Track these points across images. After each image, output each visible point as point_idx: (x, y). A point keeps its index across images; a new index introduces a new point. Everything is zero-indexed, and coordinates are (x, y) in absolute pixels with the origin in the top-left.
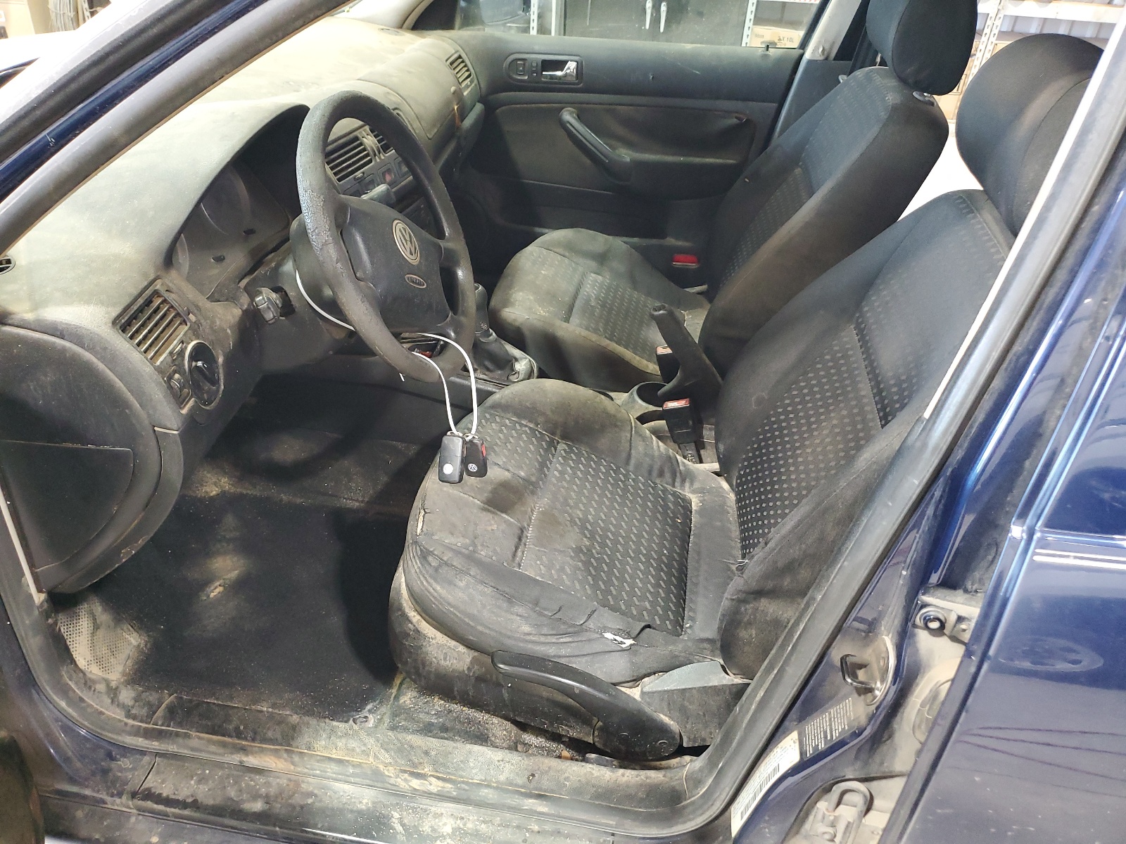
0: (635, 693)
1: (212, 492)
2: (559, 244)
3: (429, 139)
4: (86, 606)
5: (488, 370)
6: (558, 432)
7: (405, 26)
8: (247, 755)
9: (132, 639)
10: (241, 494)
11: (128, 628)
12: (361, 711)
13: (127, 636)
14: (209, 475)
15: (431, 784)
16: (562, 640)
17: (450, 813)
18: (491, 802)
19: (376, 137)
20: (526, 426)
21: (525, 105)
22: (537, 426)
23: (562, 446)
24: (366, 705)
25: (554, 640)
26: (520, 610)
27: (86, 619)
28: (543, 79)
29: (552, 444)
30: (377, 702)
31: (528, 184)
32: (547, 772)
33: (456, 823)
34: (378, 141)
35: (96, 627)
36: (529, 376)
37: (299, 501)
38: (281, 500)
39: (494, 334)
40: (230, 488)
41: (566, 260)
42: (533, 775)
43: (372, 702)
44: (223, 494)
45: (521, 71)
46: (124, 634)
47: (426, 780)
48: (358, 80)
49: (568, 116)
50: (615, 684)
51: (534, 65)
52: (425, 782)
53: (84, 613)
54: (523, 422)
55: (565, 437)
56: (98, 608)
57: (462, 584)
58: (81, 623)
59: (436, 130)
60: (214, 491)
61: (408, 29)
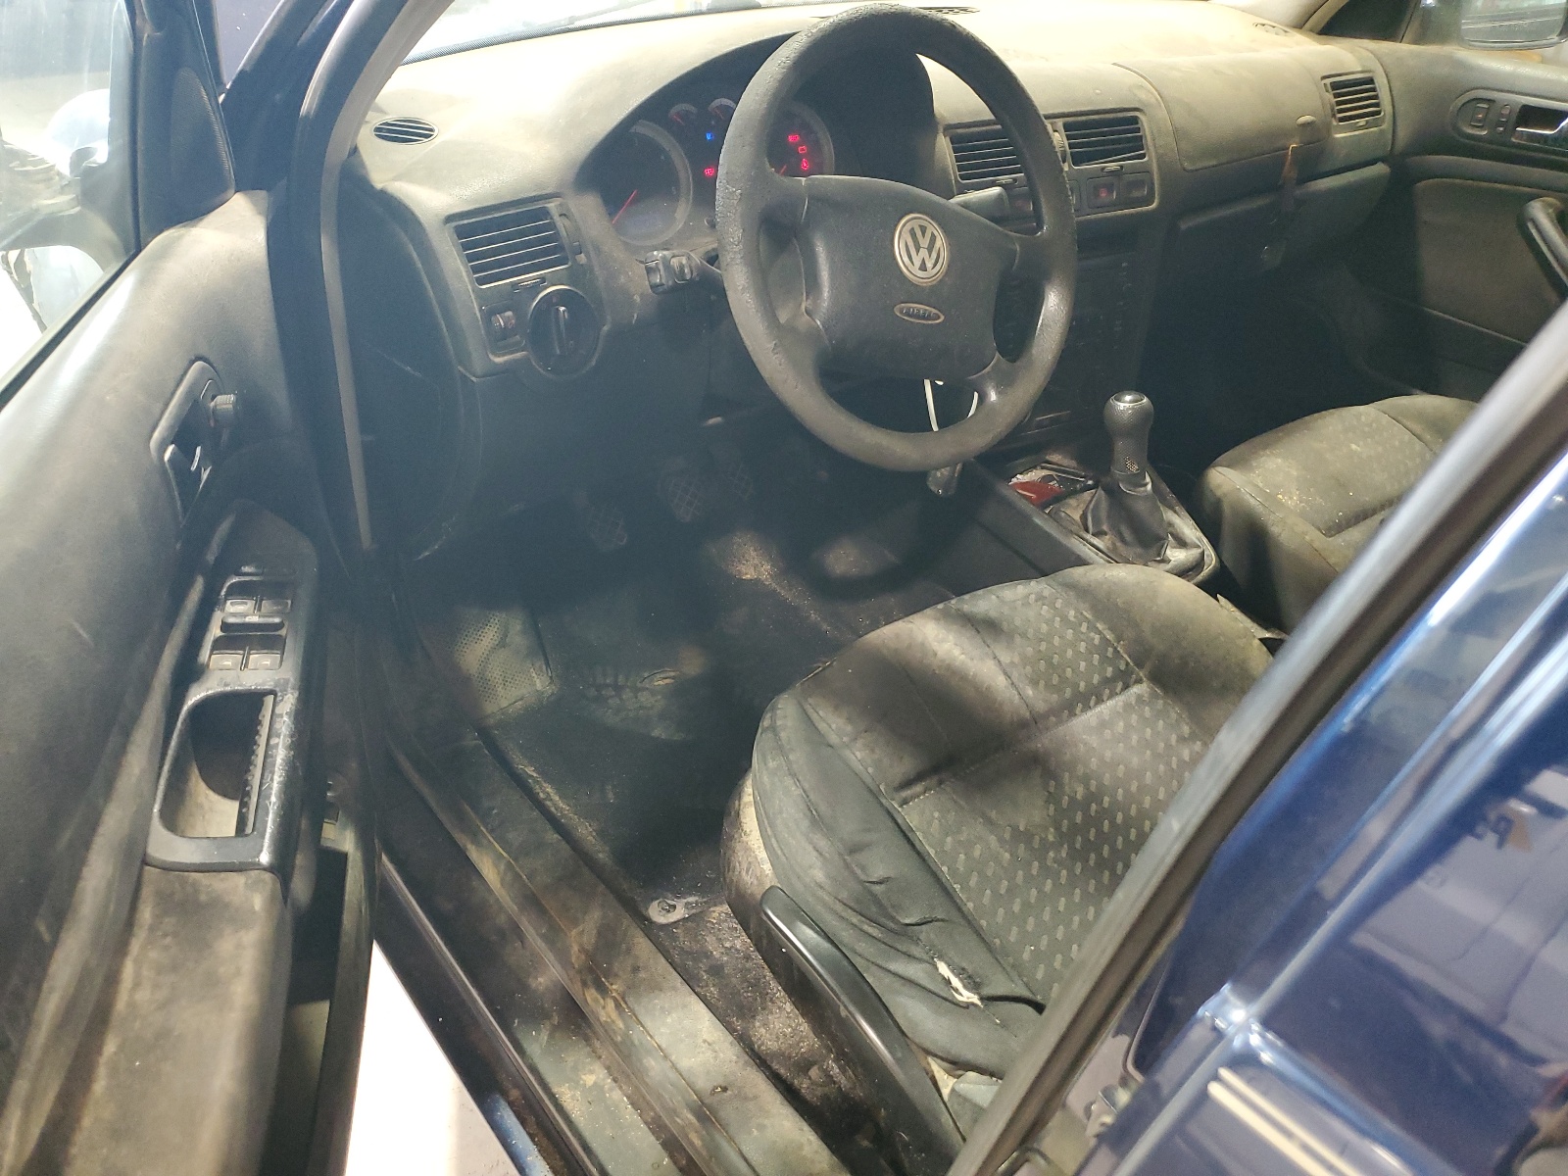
0: (947, 1083)
1: (746, 574)
2: (1420, 416)
3: (1184, 169)
4: (504, 616)
5: (1123, 540)
6: (1148, 665)
7: (1308, 25)
8: (472, 843)
9: (538, 681)
10: (775, 591)
11: (540, 667)
12: (678, 898)
13: (534, 675)
14: (753, 554)
15: (604, 1008)
16: (866, 927)
17: (608, 1063)
18: (647, 1080)
19: (1069, 138)
20: (1100, 633)
21: (1470, 182)
22: (1119, 642)
23: (1141, 689)
24: (691, 895)
25: (855, 919)
26: (823, 843)
27: (496, 630)
28: (1513, 140)
29: (1125, 679)
30: (705, 900)
31: (1438, 318)
32: (746, 1098)
33: (604, 1080)
34: (1069, 144)
35: (502, 644)
36: (1184, 572)
37: (825, 627)
38: (808, 617)
39: (1149, 487)
40: (767, 579)
41: (1418, 445)
42: (725, 1089)
43: (699, 896)
44: (756, 582)
45: (1480, 121)
46: (532, 670)
47: (604, 999)
48: (1114, 64)
49: (1541, 213)
50: (928, 1053)
51: (1506, 112)
52: (602, 1001)
53: (496, 621)
54: (1098, 625)
55: (1156, 678)
56: (517, 626)
57: (772, 764)
58: (486, 630)
59: (1214, 162)
60: (749, 574)
61: (1311, 30)
